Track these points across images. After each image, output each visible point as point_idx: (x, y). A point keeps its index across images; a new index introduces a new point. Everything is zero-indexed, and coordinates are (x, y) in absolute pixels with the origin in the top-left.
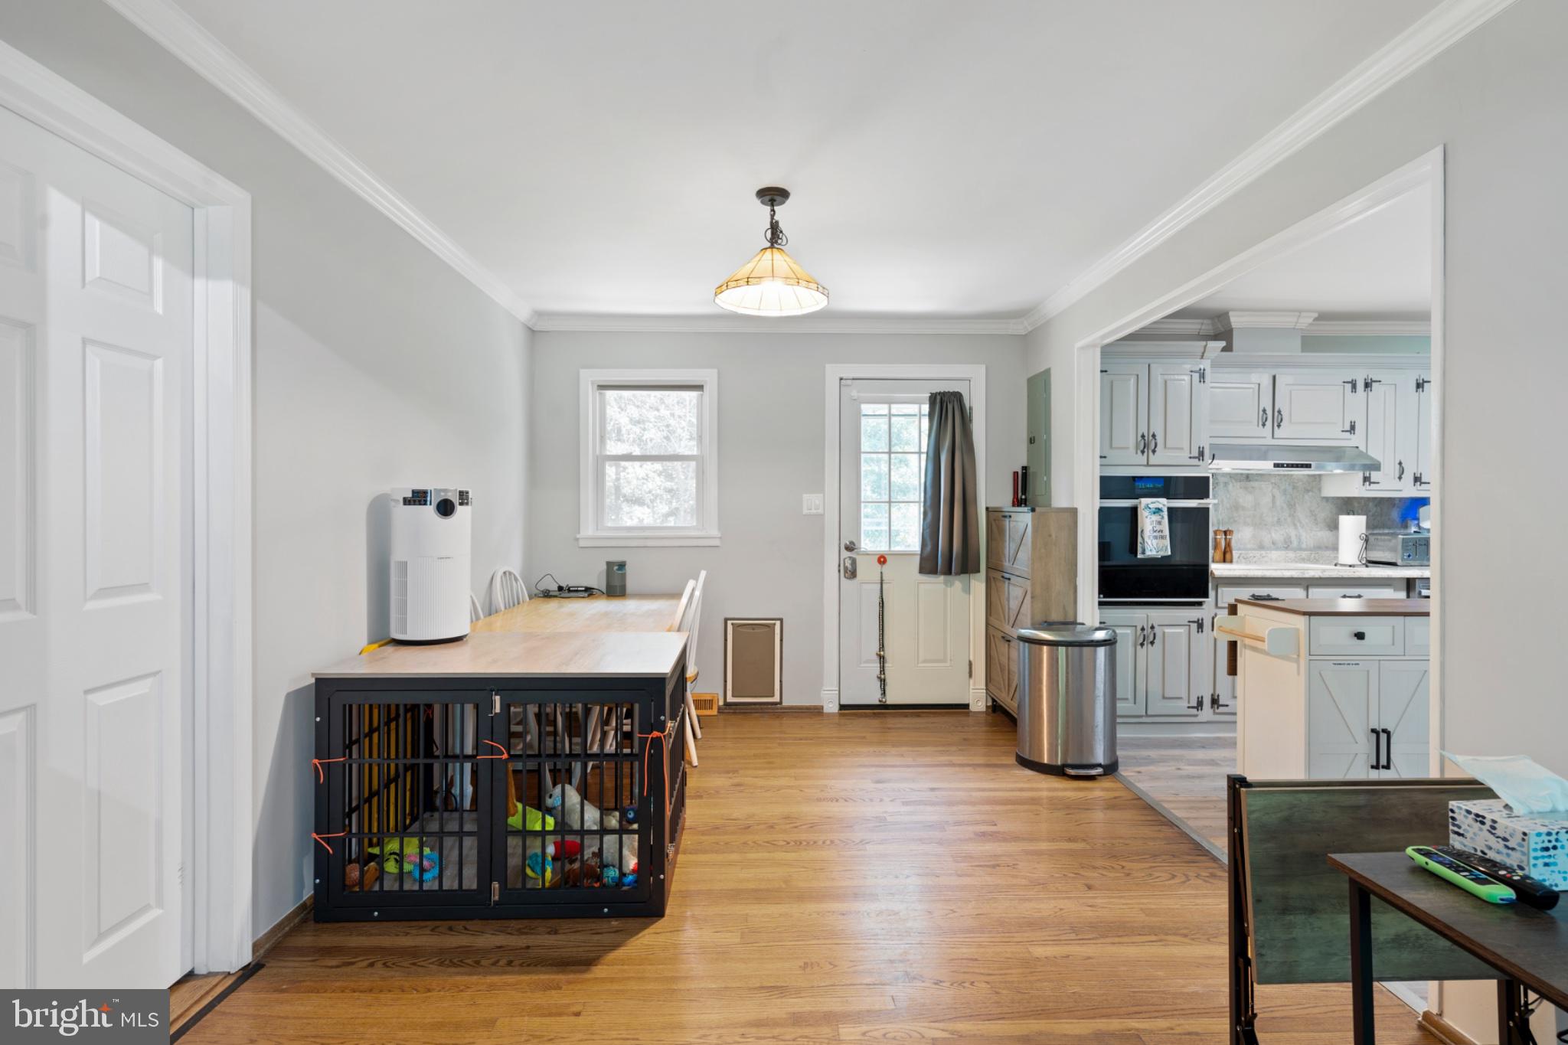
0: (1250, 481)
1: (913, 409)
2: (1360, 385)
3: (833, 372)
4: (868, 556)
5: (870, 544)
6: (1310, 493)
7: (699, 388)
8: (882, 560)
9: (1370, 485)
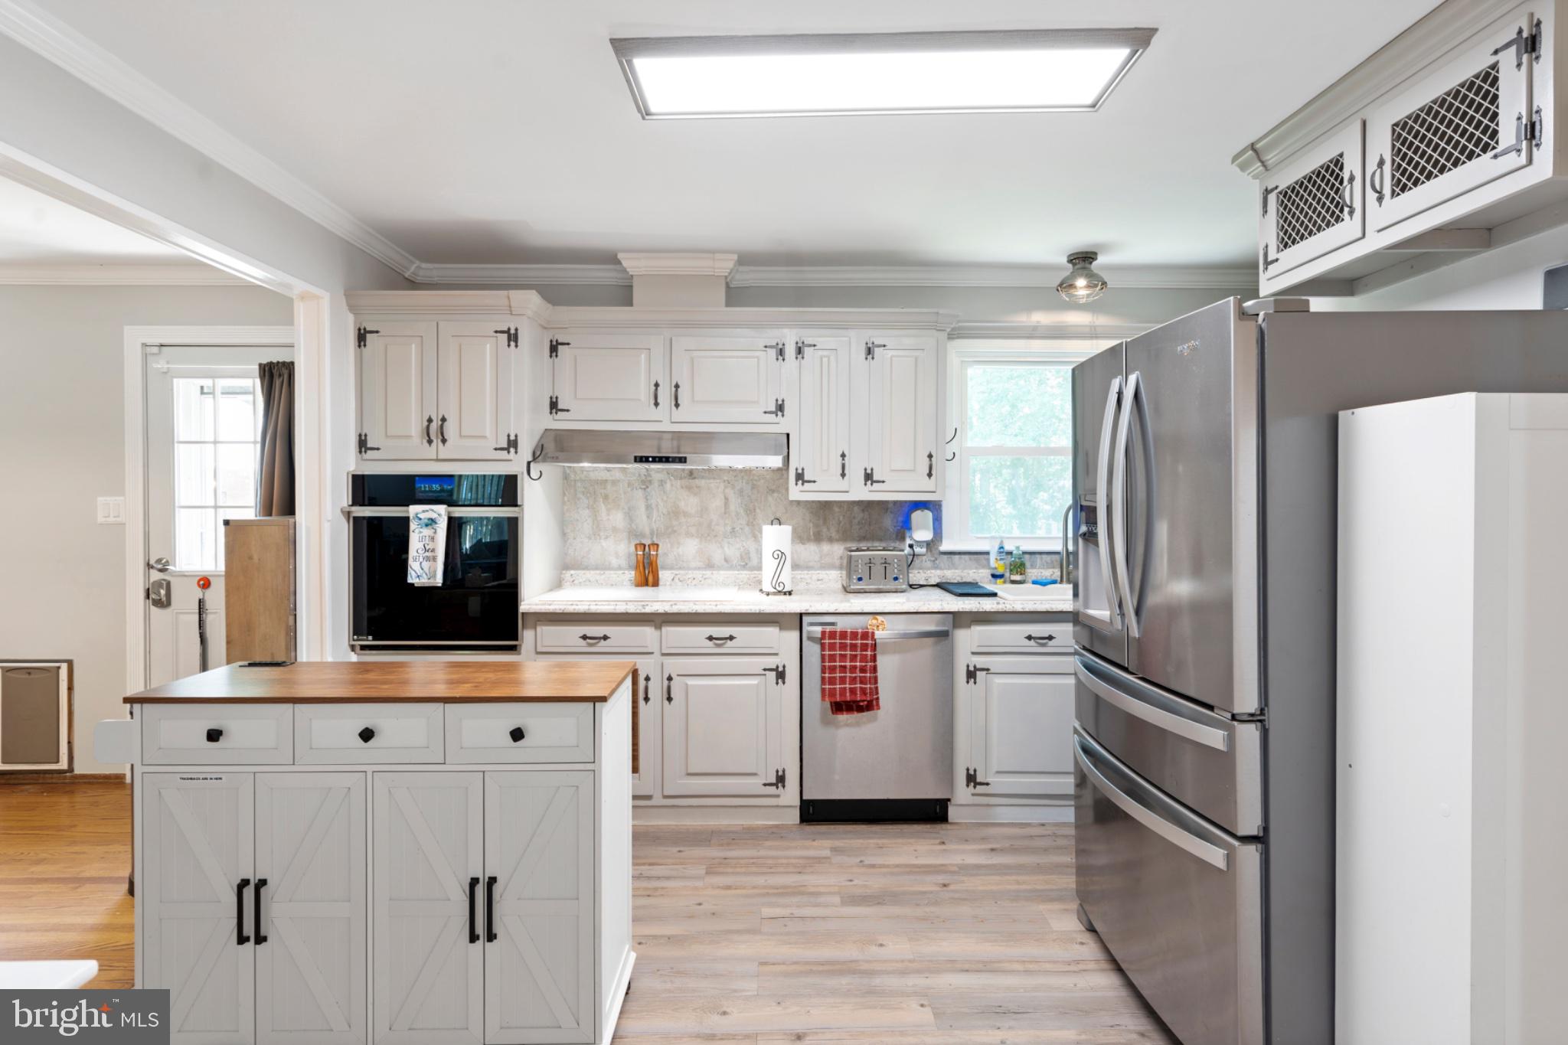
0: (695, 478)
2: (790, 351)
3: (133, 336)
4: (185, 578)
5: (186, 563)
6: (775, 495)
8: (205, 583)
9: (803, 484)
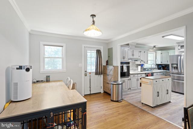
1: (94, 52)
2: (140, 52)
3: (83, 46)
4: (88, 73)
5: (89, 71)
7: (62, 46)
8: (90, 73)
9: (141, 63)
